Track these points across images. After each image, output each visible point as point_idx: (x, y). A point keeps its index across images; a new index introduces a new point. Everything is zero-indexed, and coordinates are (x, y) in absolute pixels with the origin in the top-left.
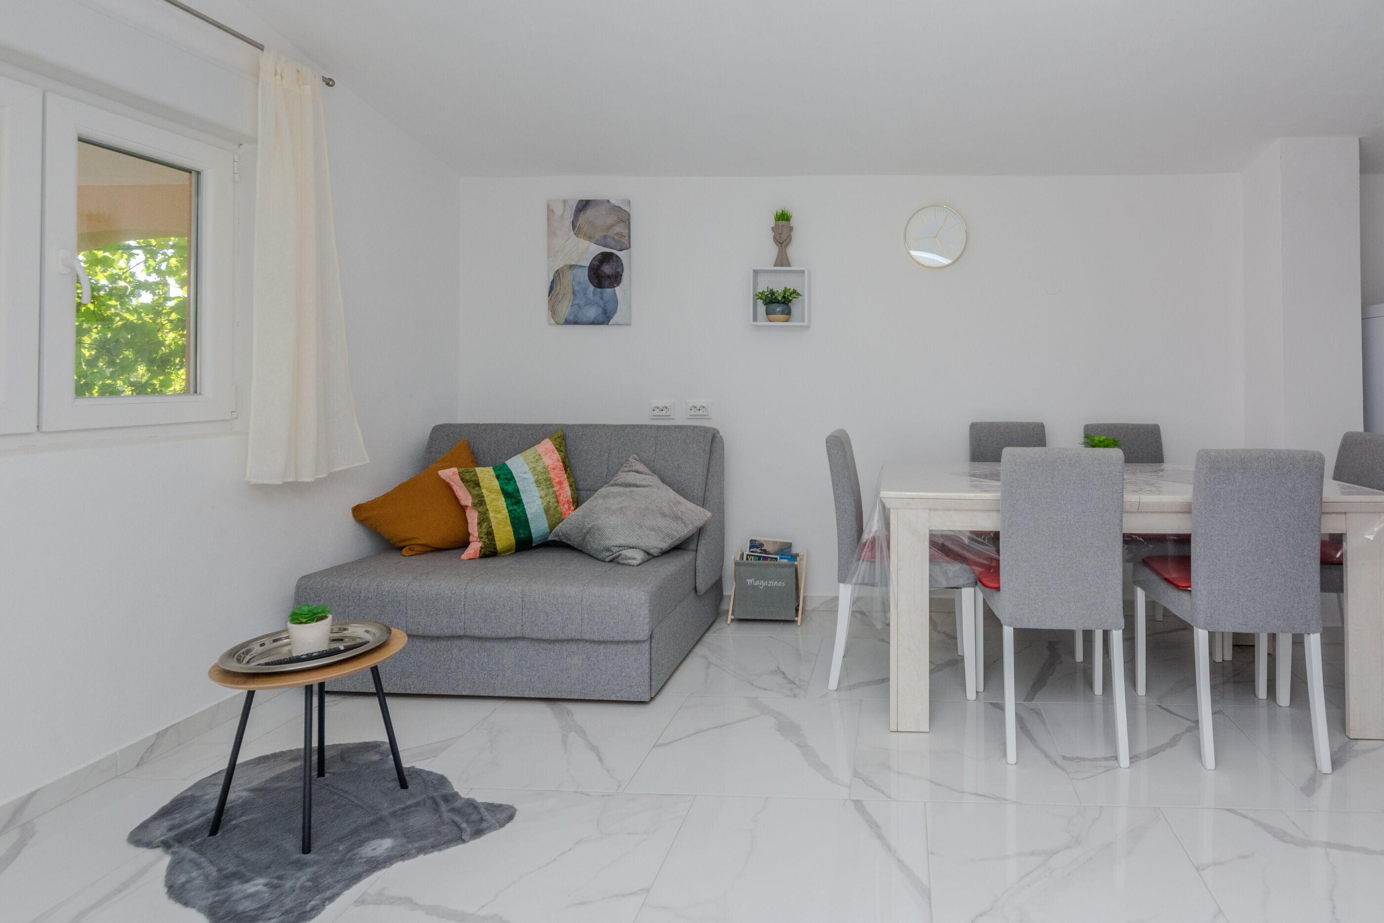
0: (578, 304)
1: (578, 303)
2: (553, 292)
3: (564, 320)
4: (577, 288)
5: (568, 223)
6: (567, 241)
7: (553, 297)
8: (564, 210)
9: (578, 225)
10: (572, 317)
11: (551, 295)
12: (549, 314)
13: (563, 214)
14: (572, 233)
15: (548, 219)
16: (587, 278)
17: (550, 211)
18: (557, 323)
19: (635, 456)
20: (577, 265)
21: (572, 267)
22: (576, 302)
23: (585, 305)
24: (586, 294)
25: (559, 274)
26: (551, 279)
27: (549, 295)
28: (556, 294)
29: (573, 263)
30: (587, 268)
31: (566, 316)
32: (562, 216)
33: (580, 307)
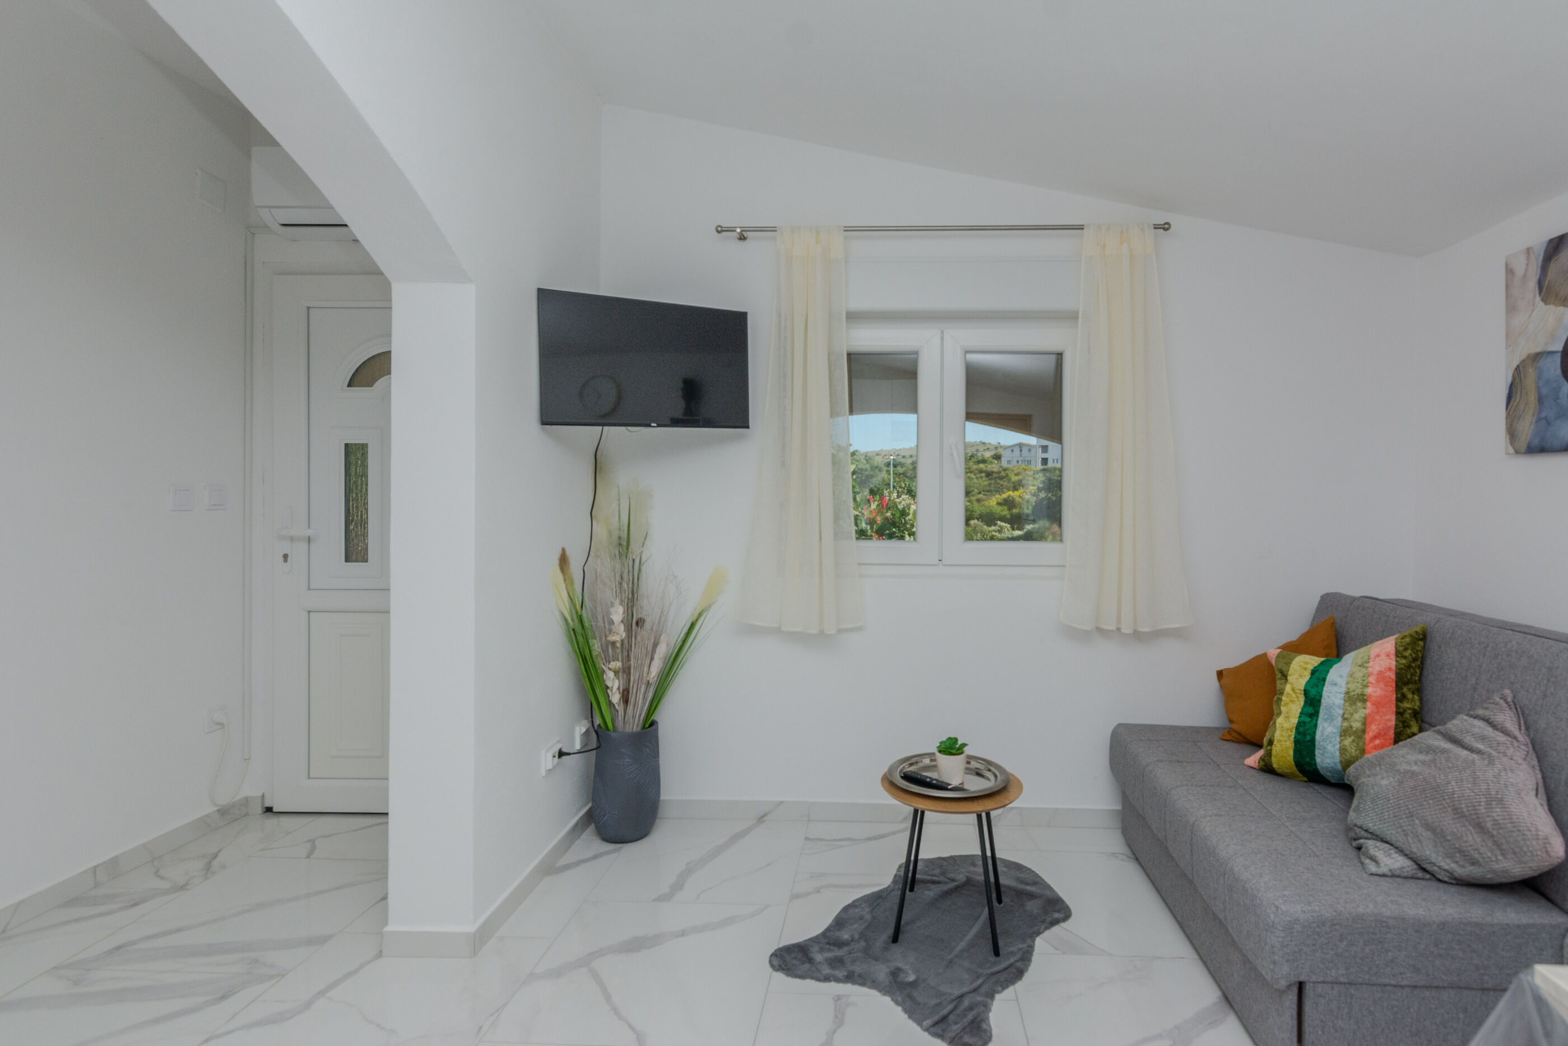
0: (1546, 418)
1: (1546, 416)
2: (1511, 404)
3: (1526, 447)
4: (1544, 391)
5: (1532, 284)
6: (1530, 316)
7: (1512, 410)
8: (1527, 265)
9: (1547, 283)
10: (1536, 442)
11: (1509, 407)
12: (1506, 438)
13: (1526, 271)
14: (1538, 299)
15: (1507, 286)
16: (1559, 371)
17: (1510, 271)
18: (1517, 452)
19: (1507, 692)
20: (1545, 352)
21: (1537, 357)
22: (1543, 415)
23: (1557, 418)
24: (1558, 398)
25: (1520, 372)
26: (1509, 382)
27: (1507, 408)
28: (1515, 404)
29: (1539, 350)
30: (1559, 355)
31: (1528, 439)
32: (1525, 276)
33: (1548, 423)
